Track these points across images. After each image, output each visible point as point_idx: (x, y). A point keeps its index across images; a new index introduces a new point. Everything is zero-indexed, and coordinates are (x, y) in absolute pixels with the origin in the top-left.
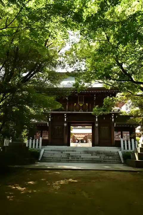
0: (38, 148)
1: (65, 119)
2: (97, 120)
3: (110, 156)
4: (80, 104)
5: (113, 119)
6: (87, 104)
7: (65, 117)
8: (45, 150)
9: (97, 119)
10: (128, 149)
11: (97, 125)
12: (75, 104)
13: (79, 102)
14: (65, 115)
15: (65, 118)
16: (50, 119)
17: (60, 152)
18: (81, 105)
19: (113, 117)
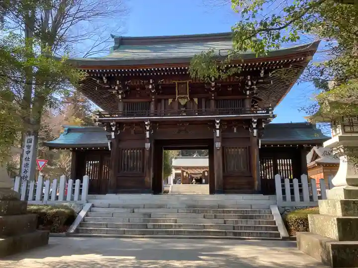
0: (79, 199)
1: (148, 133)
2: (218, 135)
3: (251, 217)
4: (180, 100)
5: (255, 131)
6: (196, 100)
7: (148, 128)
8: (93, 206)
9: (218, 131)
10: (293, 199)
11: (218, 145)
12: (170, 101)
13: (177, 96)
14: (146, 123)
15: (148, 131)
16: (113, 134)
17: (129, 210)
18: (183, 102)
19: (254, 126)
